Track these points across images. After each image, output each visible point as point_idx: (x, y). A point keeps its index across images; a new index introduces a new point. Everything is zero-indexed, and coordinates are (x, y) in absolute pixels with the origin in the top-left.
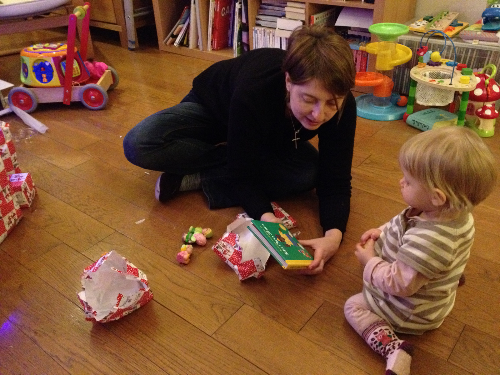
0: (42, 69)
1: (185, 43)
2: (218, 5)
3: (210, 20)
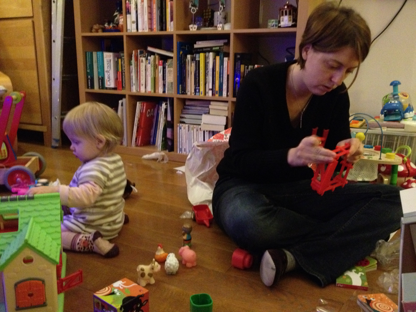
2: (145, 107)
3: (136, 119)
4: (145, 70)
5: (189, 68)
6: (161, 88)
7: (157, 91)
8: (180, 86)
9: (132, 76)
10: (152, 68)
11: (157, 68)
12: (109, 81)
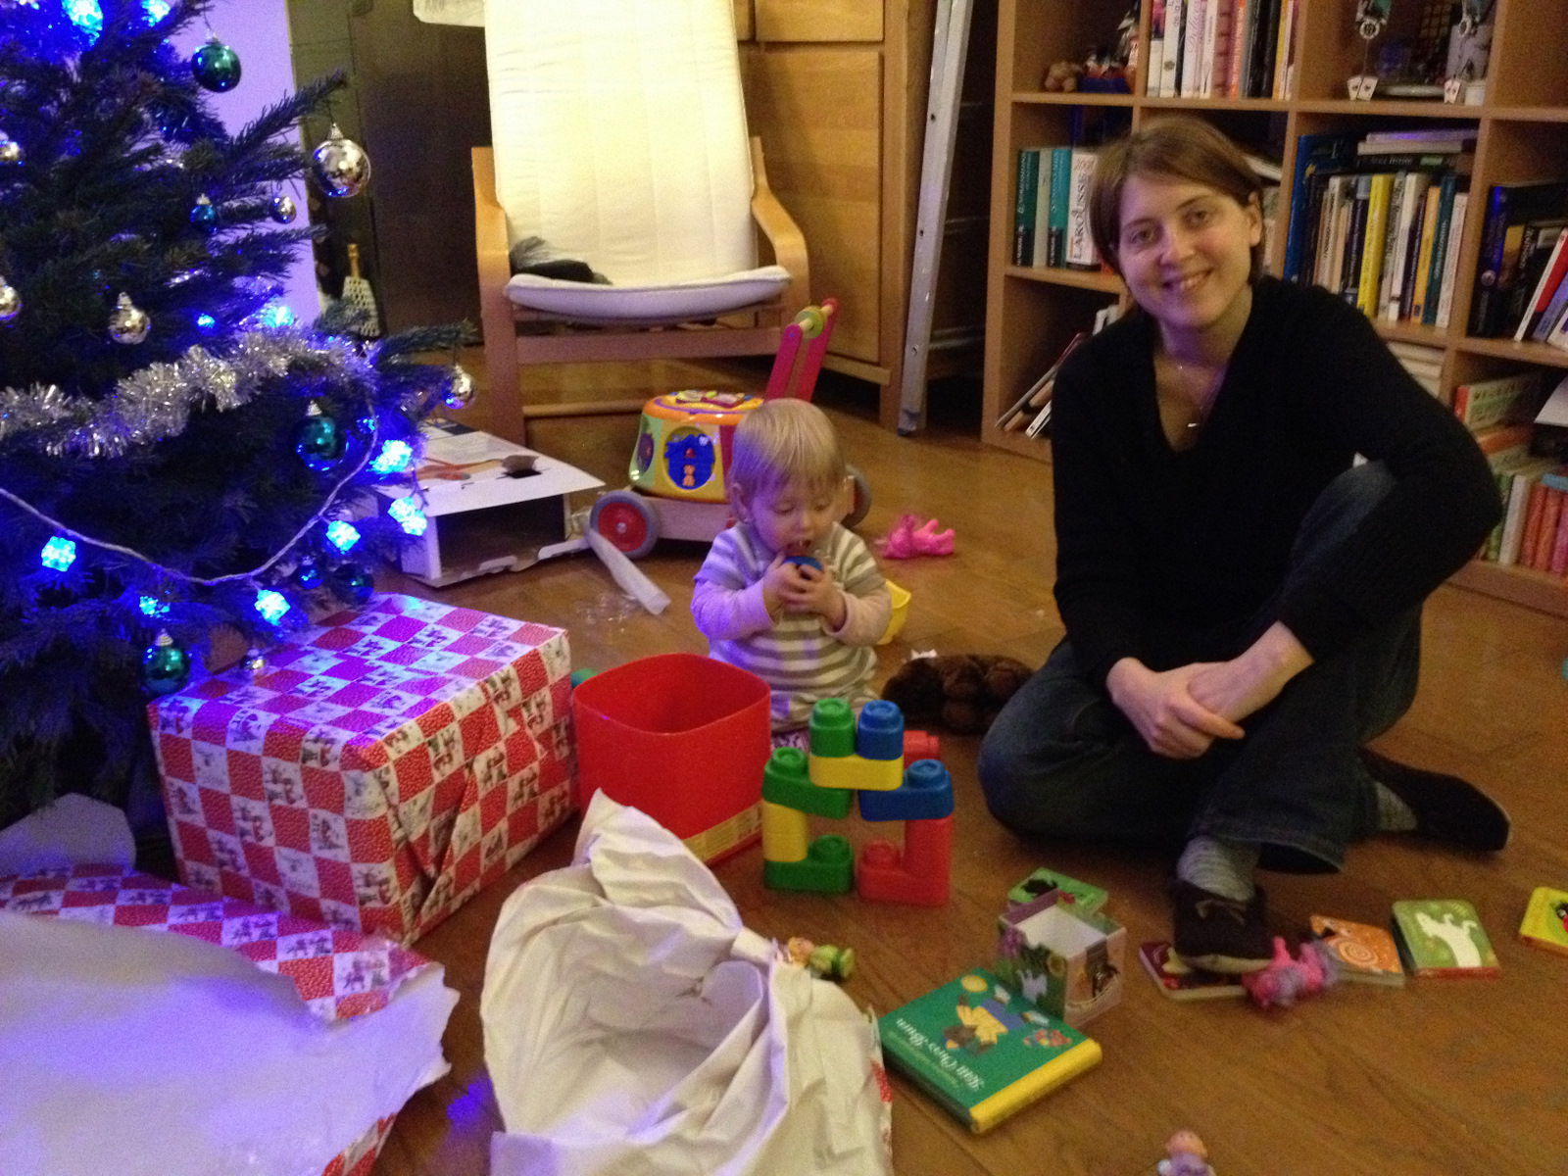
0: (688, 452)
5: (1329, 222)
12: (1079, 242)
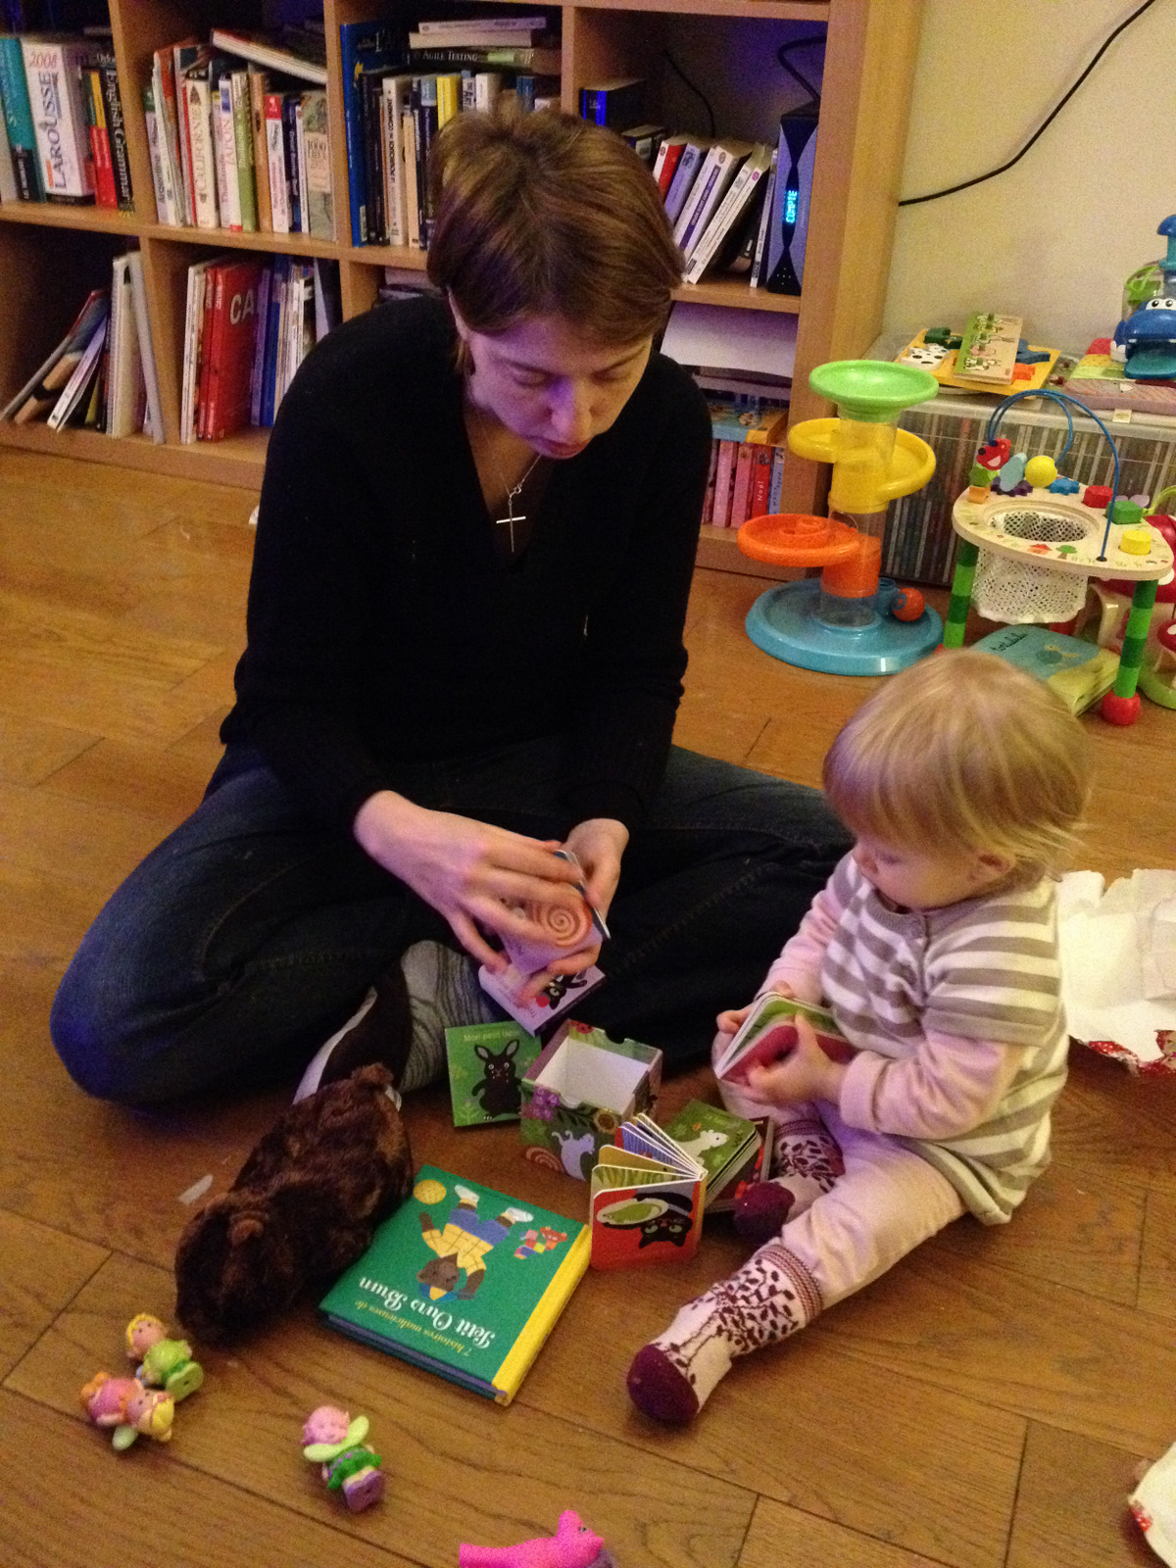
1: (90, 416)
2: (220, 288)
3: (191, 338)
4: (212, 133)
5: (391, 136)
6: (283, 211)
7: (265, 223)
8: (362, 209)
9: (158, 159)
10: (241, 129)
11: (258, 129)
12: (58, 166)
